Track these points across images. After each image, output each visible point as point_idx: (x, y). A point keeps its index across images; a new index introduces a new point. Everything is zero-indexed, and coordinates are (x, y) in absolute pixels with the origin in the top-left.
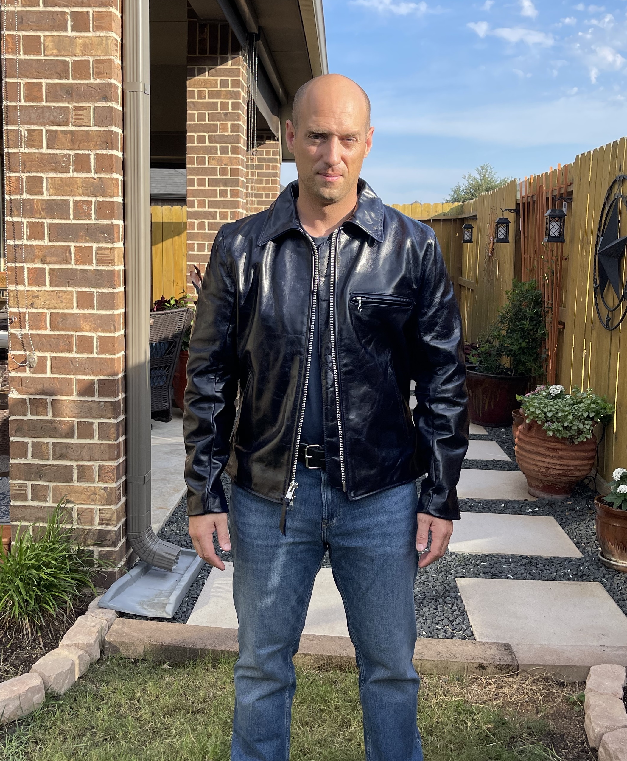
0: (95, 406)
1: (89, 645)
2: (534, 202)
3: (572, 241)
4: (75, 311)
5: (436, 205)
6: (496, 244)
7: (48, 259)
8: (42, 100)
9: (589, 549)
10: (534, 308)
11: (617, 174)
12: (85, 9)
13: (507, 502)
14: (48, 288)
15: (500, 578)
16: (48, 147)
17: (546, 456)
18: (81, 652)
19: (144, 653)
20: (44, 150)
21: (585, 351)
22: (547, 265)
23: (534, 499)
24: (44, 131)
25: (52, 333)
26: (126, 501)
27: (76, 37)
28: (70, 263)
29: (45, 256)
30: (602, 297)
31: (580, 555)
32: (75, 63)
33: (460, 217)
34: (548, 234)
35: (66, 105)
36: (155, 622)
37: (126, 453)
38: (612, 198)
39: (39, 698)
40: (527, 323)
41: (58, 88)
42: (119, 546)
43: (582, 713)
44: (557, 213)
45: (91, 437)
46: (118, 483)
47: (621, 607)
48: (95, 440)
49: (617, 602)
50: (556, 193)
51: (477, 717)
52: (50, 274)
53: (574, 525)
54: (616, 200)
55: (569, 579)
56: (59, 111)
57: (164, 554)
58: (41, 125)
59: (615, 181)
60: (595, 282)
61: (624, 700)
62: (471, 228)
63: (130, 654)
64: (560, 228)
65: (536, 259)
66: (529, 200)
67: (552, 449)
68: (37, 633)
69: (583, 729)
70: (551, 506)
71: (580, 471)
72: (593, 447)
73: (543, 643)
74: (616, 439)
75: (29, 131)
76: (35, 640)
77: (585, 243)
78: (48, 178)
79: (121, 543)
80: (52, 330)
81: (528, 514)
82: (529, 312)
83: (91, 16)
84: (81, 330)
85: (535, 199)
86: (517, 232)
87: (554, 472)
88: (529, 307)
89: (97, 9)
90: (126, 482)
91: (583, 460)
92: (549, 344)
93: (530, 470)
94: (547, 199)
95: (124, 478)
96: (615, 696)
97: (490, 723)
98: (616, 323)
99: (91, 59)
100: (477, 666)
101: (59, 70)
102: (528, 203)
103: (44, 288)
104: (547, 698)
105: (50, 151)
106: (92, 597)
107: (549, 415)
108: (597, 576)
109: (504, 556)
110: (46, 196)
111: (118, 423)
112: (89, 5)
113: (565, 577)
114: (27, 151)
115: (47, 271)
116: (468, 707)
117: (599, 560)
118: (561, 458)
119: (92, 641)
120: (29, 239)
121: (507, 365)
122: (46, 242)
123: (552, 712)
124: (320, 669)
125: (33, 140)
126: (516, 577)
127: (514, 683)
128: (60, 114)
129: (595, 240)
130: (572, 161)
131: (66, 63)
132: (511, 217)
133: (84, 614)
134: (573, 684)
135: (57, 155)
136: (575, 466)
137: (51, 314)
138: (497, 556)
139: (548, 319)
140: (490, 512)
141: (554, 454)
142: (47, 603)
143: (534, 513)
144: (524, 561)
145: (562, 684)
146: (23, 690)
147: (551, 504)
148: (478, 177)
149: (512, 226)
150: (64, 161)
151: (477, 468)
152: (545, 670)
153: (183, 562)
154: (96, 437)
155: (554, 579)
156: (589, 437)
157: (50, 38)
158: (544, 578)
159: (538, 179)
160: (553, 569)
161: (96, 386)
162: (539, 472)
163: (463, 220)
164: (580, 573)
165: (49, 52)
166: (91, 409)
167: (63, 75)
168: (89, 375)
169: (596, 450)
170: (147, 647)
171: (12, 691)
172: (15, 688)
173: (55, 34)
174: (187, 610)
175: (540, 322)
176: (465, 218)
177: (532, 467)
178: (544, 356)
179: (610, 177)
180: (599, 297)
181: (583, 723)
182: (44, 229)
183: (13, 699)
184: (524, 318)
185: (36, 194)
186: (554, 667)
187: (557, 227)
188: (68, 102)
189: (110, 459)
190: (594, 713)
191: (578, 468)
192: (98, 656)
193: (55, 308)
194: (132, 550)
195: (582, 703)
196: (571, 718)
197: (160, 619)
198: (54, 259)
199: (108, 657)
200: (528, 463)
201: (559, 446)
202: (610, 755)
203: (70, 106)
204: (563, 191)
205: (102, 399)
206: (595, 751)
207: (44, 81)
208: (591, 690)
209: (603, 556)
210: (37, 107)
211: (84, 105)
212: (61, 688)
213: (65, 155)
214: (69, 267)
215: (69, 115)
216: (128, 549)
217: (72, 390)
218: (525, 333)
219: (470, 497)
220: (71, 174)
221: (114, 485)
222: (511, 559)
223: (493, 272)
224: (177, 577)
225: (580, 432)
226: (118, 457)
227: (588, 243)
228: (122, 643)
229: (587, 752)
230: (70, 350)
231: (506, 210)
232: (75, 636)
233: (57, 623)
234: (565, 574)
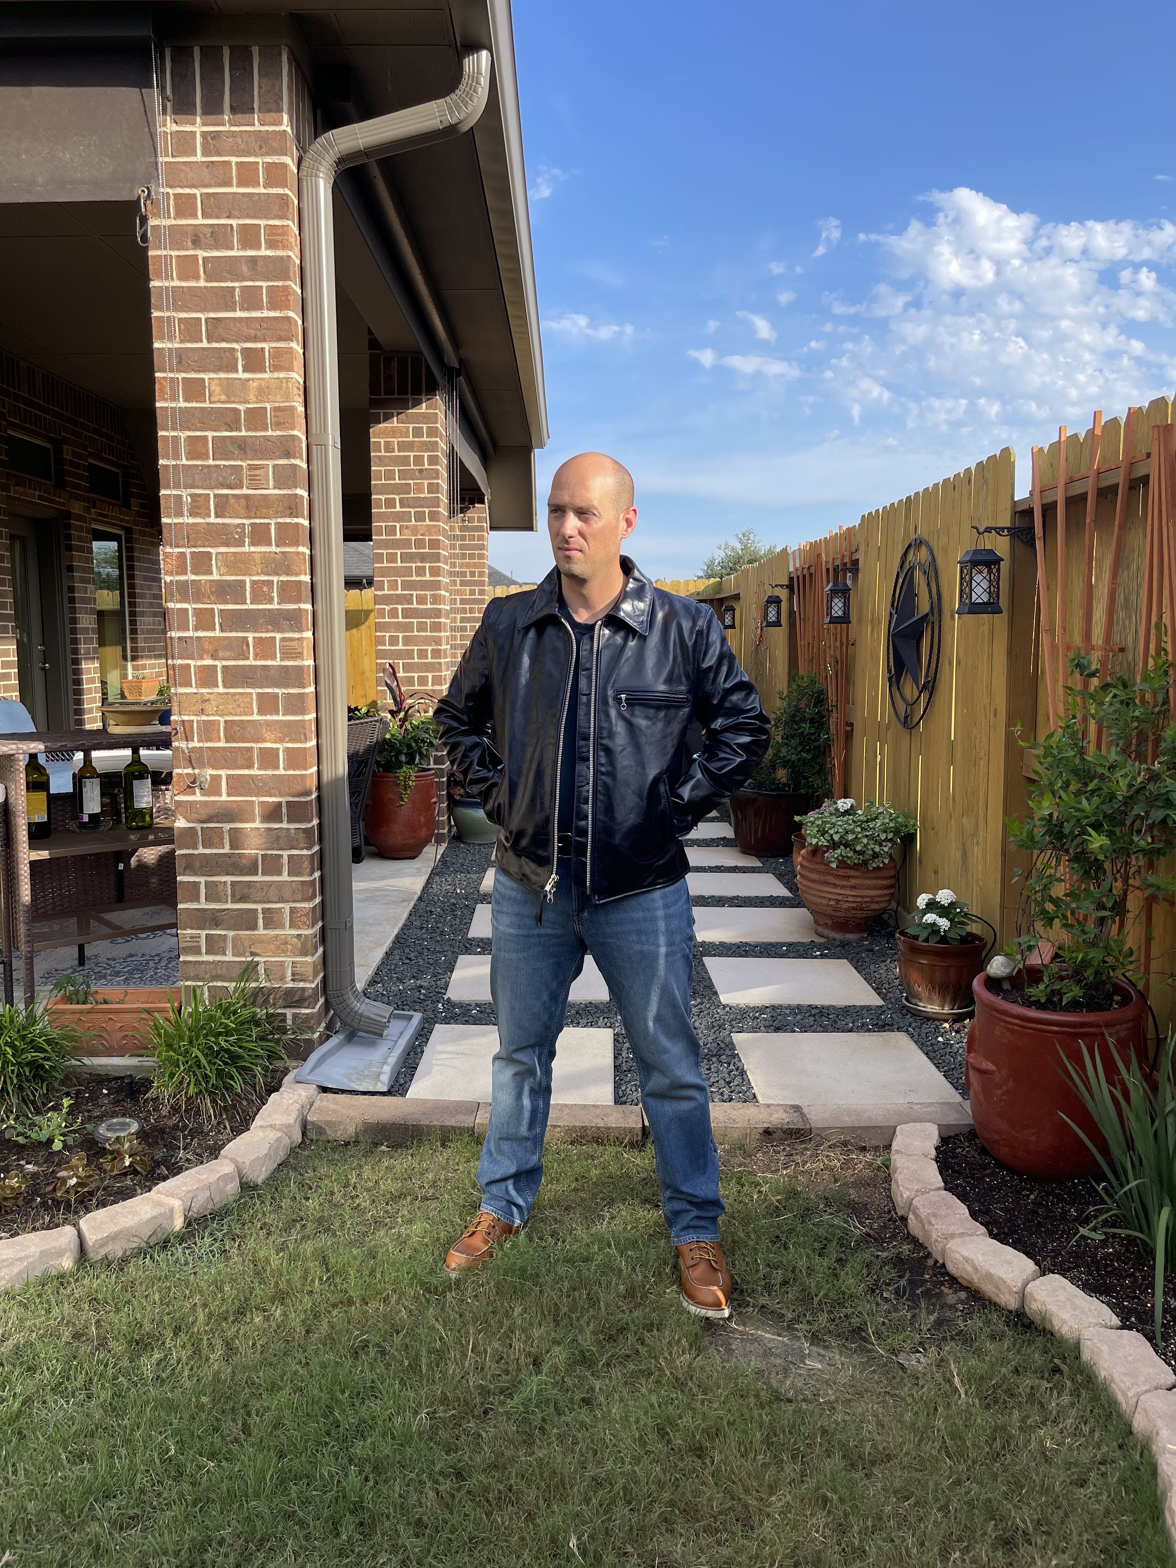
0: (283, 834)
1: (288, 1126)
2: (811, 575)
3: (860, 621)
4: (256, 717)
5: (687, 583)
6: (765, 629)
7: (221, 654)
8: (208, 458)
9: (891, 995)
10: (815, 706)
11: (913, 537)
12: (259, 345)
13: (790, 945)
14: (221, 689)
15: (785, 1031)
16: (217, 516)
17: (836, 886)
18: (279, 1134)
19: (356, 1133)
20: (212, 519)
21: (879, 757)
22: (830, 653)
23: (823, 940)
24: (212, 496)
25: (228, 745)
26: (324, 952)
27: (249, 380)
28: (248, 658)
29: (216, 651)
30: (898, 689)
31: (881, 1003)
32: (248, 411)
33: (718, 597)
34: (829, 613)
35: (239, 463)
36: (366, 1097)
37: (322, 893)
38: (907, 566)
39: (232, 1188)
40: (806, 726)
41: (228, 442)
42: (318, 1006)
43: (888, 1179)
44: (840, 587)
45: (280, 873)
46: (314, 930)
47: (931, 1059)
48: (285, 877)
49: (927, 1054)
50: (838, 562)
51: (763, 1189)
52: (223, 672)
53: (872, 967)
54: (912, 569)
55: (869, 1030)
56: (229, 471)
57: (373, 1017)
58: (207, 488)
59: (910, 545)
60: (889, 671)
61: (937, 1162)
62: (734, 610)
63: (340, 1135)
64: (844, 606)
65: (816, 645)
66: (805, 572)
67: (843, 877)
68: (221, 1115)
69: (890, 1197)
70: (843, 947)
71: (877, 902)
72: (892, 873)
73: (840, 1103)
74: (921, 862)
75: (192, 496)
76: (219, 1123)
77: (875, 622)
78: (217, 554)
79: (319, 1004)
80: (227, 742)
81: (816, 957)
82: (809, 712)
83: (267, 353)
84: (264, 741)
85: (812, 571)
86: (791, 613)
87: (846, 906)
88: (808, 706)
89: (274, 345)
90: (323, 928)
91: (880, 889)
92: (834, 750)
93: (817, 904)
94: (828, 570)
95: (320, 924)
96: (926, 1156)
97: (779, 1194)
98: (916, 720)
99: (268, 406)
100: (761, 1131)
101: (228, 420)
102: (804, 576)
103: (216, 690)
104: (846, 1165)
105: (220, 521)
106: (286, 1072)
107: (836, 837)
108: (901, 1025)
109: (789, 1007)
110: (215, 576)
111: (313, 855)
112: (265, 340)
113: (864, 1028)
114: (191, 520)
115: (219, 669)
116: (752, 1178)
117: (904, 1006)
118: (854, 887)
119: (292, 1121)
120: (196, 629)
121: (784, 780)
122: (217, 633)
123: (852, 1180)
124: (572, 1143)
125: (198, 507)
126: (804, 1030)
127: (806, 1149)
128: (232, 474)
129: (888, 618)
130: (857, 522)
131: (236, 411)
132: (783, 594)
133: (278, 1090)
134: (876, 1148)
135: (228, 525)
136: (872, 897)
137: (226, 722)
138: (780, 1007)
139: (832, 721)
140: (769, 956)
141: (845, 883)
142: (232, 1078)
143: (823, 956)
144: (813, 1012)
145: (863, 1149)
146: (213, 1178)
147: (843, 945)
148: (739, 547)
149: (784, 605)
150: (237, 533)
151: (751, 906)
152: (843, 1133)
153: (396, 1026)
154: (285, 873)
155: (851, 1031)
156: (886, 861)
157: (216, 381)
158: (838, 1030)
159: (814, 546)
160: (849, 1019)
161: (284, 810)
162: (828, 905)
163: (721, 601)
164: (880, 1023)
165: (216, 399)
166: (278, 838)
167: (234, 425)
168: (275, 796)
169: (896, 877)
170: (360, 1127)
171: (199, 1180)
172: (203, 1177)
173: (223, 375)
174: (406, 1082)
175: (823, 724)
176: (725, 598)
177: (818, 900)
178: (829, 766)
179: (903, 541)
180: (894, 688)
181: (889, 1190)
182: (214, 617)
183: (203, 1189)
184: (803, 720)
185: (203, 574)
186: (853, 1129)
187: (840, 605)
188: (241, 460)
189: (304, 900)
190: (902, 1176)
191: (876, 899)
192: (300, 1140)
193: (231, 714)
194: (332, 1012)
195: (888, 1167)
196: (875, 1186)
197: (373, 1094)
198: (228, 653)
199: (312, 1140)
200: (814, 895)
201: (851, 873)
202: (921, 1222)
203: (244, 464)
204: (846, 560)
205: (292, 826)
206: (904, 1219)
207: (210, 434)
208: (897, 1152)
209: (908, 1001)
210: (202, 466)
211: (261, 462)
212: (258, 1176)
213: (239, 525)
214: (247, 663)
215: (242, 475)
216: (327, 1011)
217: (254, 814)
218: (804, 740)
219: (744, 941)
220: (246, 549)
221: (310, 932)
222: (797, 1010)
223: (763, 664)
224: (390, 1044)
225: (876, 855)
226: (314, 897)
227: (879, 623)
228: (328, 1123)
229: (895, 1221)
230: (250, 766)
231: (777, 586)
232: (270, 1115)
233: (245, 1103)
234: (863, 1025)
